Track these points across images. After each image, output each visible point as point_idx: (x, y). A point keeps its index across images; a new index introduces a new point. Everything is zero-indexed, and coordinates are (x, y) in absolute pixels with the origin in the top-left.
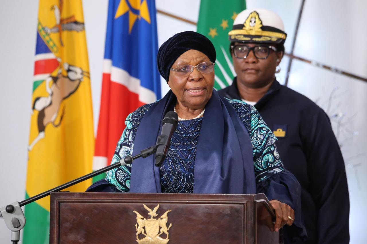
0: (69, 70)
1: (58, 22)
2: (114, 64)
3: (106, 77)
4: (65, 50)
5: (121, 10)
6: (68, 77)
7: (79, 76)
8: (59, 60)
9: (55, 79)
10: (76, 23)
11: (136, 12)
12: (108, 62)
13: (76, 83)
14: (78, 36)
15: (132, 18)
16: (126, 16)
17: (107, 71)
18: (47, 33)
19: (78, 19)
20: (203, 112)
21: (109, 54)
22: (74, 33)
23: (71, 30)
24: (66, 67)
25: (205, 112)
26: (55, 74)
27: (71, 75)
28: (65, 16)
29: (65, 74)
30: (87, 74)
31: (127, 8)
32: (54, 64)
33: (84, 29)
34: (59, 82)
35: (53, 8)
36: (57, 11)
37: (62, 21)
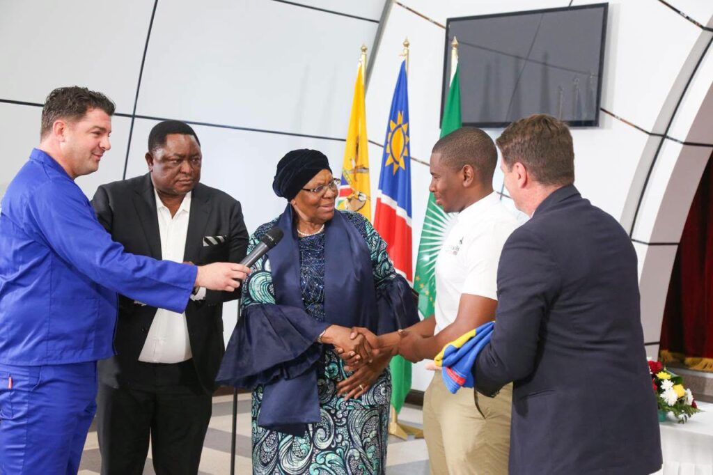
0: (359, 195)
1: (354, 167)
2: (383, 193)
3: (379, 200)
4: (358, 183)
5: (389, 161)
6: (358, 199)
7: (365, 199)
8: (353, 189)
9: (350, 200)
10: (364, 168)
11: (397, 163)
12: (380, 191)
13: (363, 203)
14: (365, 175)
15: (396, 167)
16: (392, 165)
17: (379, 196)
18: (347, 174)
19: (366, 166)
20: (322, 228)
21: (381, 187)
22: (364, 174)
23: (361, 172)
24: (358, 193)
25: (324, 228)
26: (350, 197)
27: (360, 198)
28: (359, 164)
29: (357, 197)
30: (369, 198)
31: (392, 161)
32: (350, 191)
33: (368, 172)
34: (352, 201)
35: (351, 160)
36: (353, 162)
37: (356, 167)
